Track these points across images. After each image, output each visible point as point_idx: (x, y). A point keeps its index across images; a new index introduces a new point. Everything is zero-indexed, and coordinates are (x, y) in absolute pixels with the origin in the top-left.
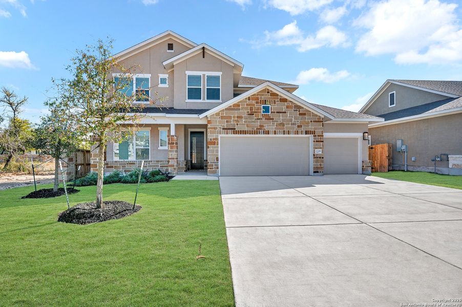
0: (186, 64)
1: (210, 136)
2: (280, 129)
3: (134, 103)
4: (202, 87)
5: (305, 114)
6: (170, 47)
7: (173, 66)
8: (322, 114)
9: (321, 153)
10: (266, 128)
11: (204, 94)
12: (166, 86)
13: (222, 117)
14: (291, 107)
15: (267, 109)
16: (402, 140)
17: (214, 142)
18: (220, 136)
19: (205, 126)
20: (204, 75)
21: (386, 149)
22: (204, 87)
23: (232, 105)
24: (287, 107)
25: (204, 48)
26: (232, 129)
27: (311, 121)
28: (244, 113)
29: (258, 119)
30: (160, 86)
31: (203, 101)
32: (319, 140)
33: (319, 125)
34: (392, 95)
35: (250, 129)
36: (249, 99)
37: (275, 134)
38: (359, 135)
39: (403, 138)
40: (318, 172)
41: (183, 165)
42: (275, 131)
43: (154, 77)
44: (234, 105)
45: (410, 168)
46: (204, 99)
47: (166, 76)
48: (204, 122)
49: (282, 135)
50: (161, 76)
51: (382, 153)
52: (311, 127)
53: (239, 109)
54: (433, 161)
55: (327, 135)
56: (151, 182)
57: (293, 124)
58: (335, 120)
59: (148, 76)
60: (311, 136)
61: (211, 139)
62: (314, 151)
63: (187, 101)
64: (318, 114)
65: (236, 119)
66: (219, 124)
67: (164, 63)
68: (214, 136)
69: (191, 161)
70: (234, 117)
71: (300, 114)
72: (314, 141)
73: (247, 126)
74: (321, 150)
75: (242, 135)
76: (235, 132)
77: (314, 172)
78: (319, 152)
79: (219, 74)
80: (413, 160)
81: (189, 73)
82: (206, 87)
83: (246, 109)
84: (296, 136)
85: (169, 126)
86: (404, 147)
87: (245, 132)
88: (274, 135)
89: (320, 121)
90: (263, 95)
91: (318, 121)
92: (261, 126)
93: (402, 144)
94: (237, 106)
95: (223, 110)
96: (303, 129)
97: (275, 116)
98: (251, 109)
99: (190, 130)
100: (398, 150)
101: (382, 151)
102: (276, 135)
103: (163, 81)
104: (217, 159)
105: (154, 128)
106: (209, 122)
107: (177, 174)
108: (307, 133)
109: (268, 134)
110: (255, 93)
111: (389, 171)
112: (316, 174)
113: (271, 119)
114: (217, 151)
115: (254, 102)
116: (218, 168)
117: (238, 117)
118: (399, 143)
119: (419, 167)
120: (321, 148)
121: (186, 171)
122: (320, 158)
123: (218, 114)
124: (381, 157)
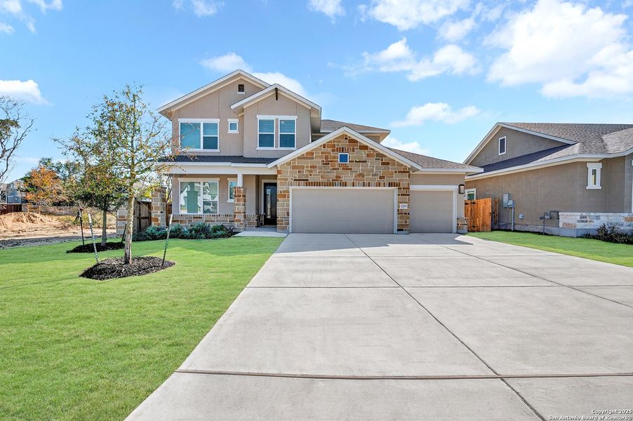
0: (258, 107)
1: (280, 188)
2: (359, 180)
3: (201, 150)
4: (274, 133)
5: (388, 164)
6: (241, 88)
7: (243, 110)
8: (408, 163)
9: (406, 208)
10: (343, 179)
11: (277, 140)
12: (236, 132)
13: (294, 167)
14: (372, 156)
15: (344, 158)
16: (509, 194)
17: (285, 195)
18: (291, 188)
19: (275, 177)
20: (277, 119)
21: (490, 204)
22: (277, 133)
23: (304, 153)
24: (368, 155)
25: (276, 88)
26: (304, 180)
27: (396, 172)
28: (318, 162)
29: (334, 169)
30: (230, 132)
31: (277, 148)
32: (405, 193)
33: (405, 177)
34: (502, 141)
35: (325, 180)
36: (324, 146)
37: (353, 186)
38: (455, 188)
39: (510, 192)
40: (402, 230)
41: (254, 220)
42: (353, 183)
43: (224, 123)
44: (307, 153)
45: (517, 228)
46: (277, 147)
47: (236, 121)
48: (274, 172)
49: (362, 188)
50: (231, 121)
51: (484, 209)
52: (396, 178)
53: (313, 158)
54: (541, 218)
55: (413, 188)
56: (210, 238)
57: (375, 175)
58: (423, 170)
59: (217, 121)
60: (395, 188)
61: (281, 192)
62: (399, 205)
63: (258, 148)
64: (405, 164)
65: (309, 169)
66: (289, 174)
67: (232, 107)
68: (285, 188)
69: (265, 216)
70: (307, 167)
71: (383, 164)
72: (399, 195)
73: (322, 177)
74: (407, 205)
75: (316, 187)
76: (308, 183)
77: (398, 230)
78: (404, 207)
79: (294, 118)
80: (520, 217)
81: (260, 117)
82: (279, 133)
83: (320, 157)
84: (378, 188)
85: (235, 176)
86: (511, 203)
87: (318, 184)
88: (352, 188)
89: (405, 171)
90: (339, 142)
91: (404, 172)
92: (338, 177)
93: (509, 199)
94: (310, 155)
95: (295, 159)
96: (386, 180)
97: (354, 167)
98: (327, 157)
99: (264, 181)
100: (504, 206)
101: (485, 206)
102: (355, 188)
103: (233, 126)
104: (288, 214)
105: (224, 178)
106: (279, 172)
107: (245, 230)
108: (390, 185)
109: (346, 186)
110: (331, 139)
111: (493, 230)
112: (400, 232)
113: (349, 169)
114: (288, 205)
115: (329, 150)
116: (288, 224)
117: (311, 167)
118: (506, 197)
119: (527, 225)
120: (406, 202)
121: (257, 227)
122: (405, 214)
123: (288, 164)
124: (483, 213)
